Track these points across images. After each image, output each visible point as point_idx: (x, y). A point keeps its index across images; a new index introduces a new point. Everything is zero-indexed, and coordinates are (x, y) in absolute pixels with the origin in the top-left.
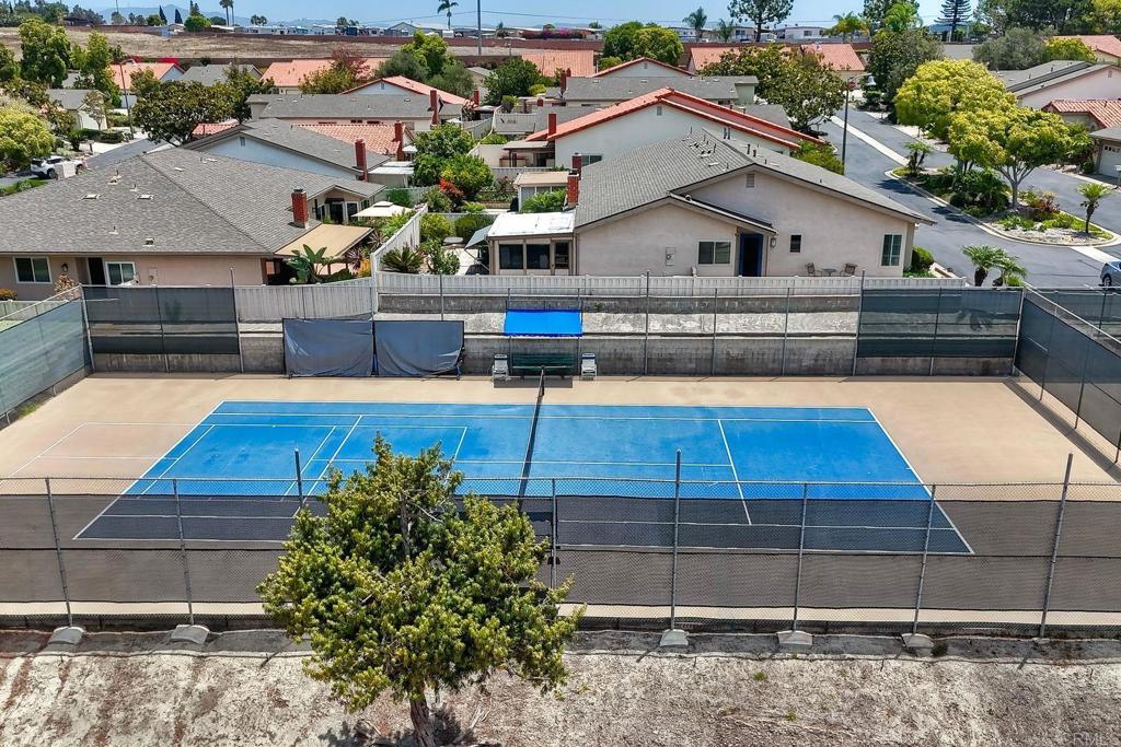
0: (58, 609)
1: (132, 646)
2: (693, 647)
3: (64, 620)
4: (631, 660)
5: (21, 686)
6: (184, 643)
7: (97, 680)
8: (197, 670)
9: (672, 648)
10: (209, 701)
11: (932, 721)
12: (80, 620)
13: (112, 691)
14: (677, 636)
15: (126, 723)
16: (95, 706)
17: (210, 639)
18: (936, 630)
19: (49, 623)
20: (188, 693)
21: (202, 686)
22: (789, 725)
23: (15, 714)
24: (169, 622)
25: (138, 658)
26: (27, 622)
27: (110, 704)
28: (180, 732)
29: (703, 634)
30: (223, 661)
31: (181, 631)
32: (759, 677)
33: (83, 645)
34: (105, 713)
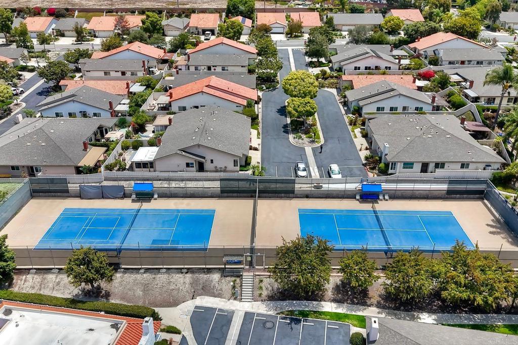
0: (31, 267)
1: (45, 273)
2: (144, 273)
3: (32, 269)
4: (132, 275)
5: (25, 281)
6: (54, 273)
7: (39, 280)
8: (56, 277)
9: (140, 273)
10: (58, 283)
11: (180, 285)
12: (35, 269)
13: (42, 282)
14: (142, 271)
15: (44, 287)
16: (39, 284)
17: (59, 272)
18: (188, 269)
19: (29, 269)
20: (55, 282)
21: (57, 281)
22: (156, 286)
23: (25, 286)
24: (51, 269)
25: (46, 276)
26: (25, 269)
27: (41, 284)
28: (54, 288)
29: (147, 270)
30: (61, 276)
31: (53, 271)
32: (154, 278)
33: (36, 273)
34: (40, 286)
